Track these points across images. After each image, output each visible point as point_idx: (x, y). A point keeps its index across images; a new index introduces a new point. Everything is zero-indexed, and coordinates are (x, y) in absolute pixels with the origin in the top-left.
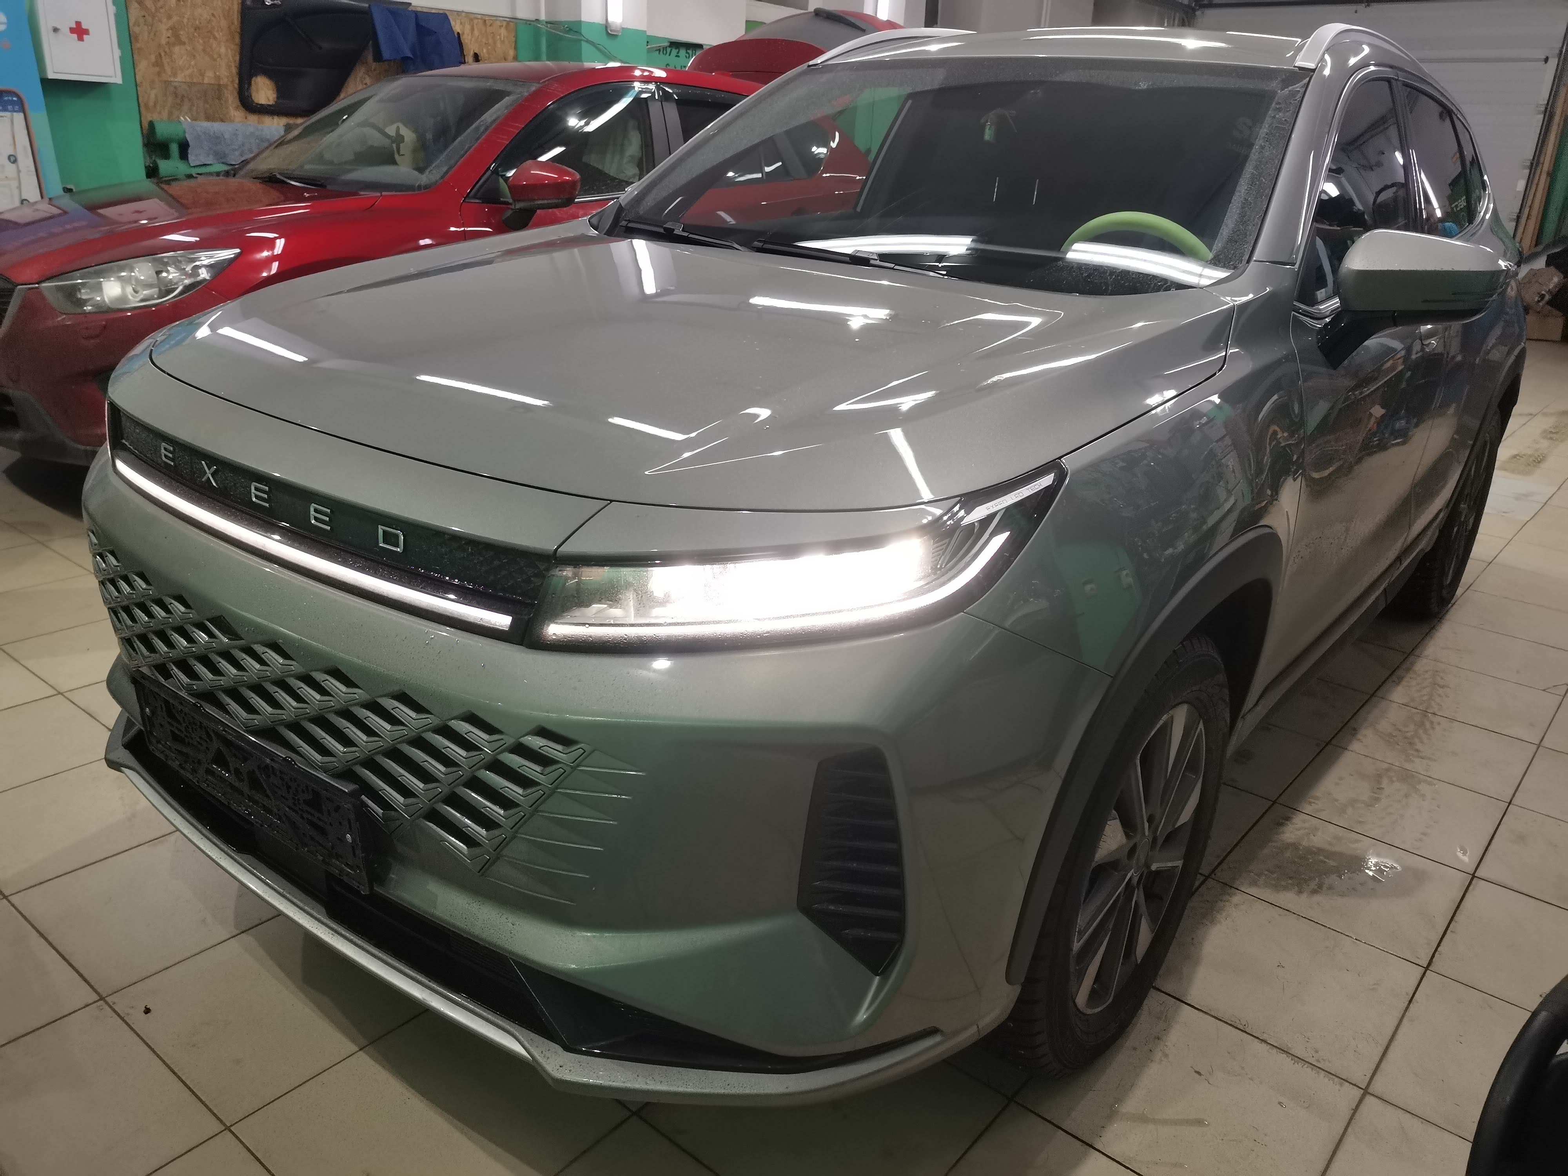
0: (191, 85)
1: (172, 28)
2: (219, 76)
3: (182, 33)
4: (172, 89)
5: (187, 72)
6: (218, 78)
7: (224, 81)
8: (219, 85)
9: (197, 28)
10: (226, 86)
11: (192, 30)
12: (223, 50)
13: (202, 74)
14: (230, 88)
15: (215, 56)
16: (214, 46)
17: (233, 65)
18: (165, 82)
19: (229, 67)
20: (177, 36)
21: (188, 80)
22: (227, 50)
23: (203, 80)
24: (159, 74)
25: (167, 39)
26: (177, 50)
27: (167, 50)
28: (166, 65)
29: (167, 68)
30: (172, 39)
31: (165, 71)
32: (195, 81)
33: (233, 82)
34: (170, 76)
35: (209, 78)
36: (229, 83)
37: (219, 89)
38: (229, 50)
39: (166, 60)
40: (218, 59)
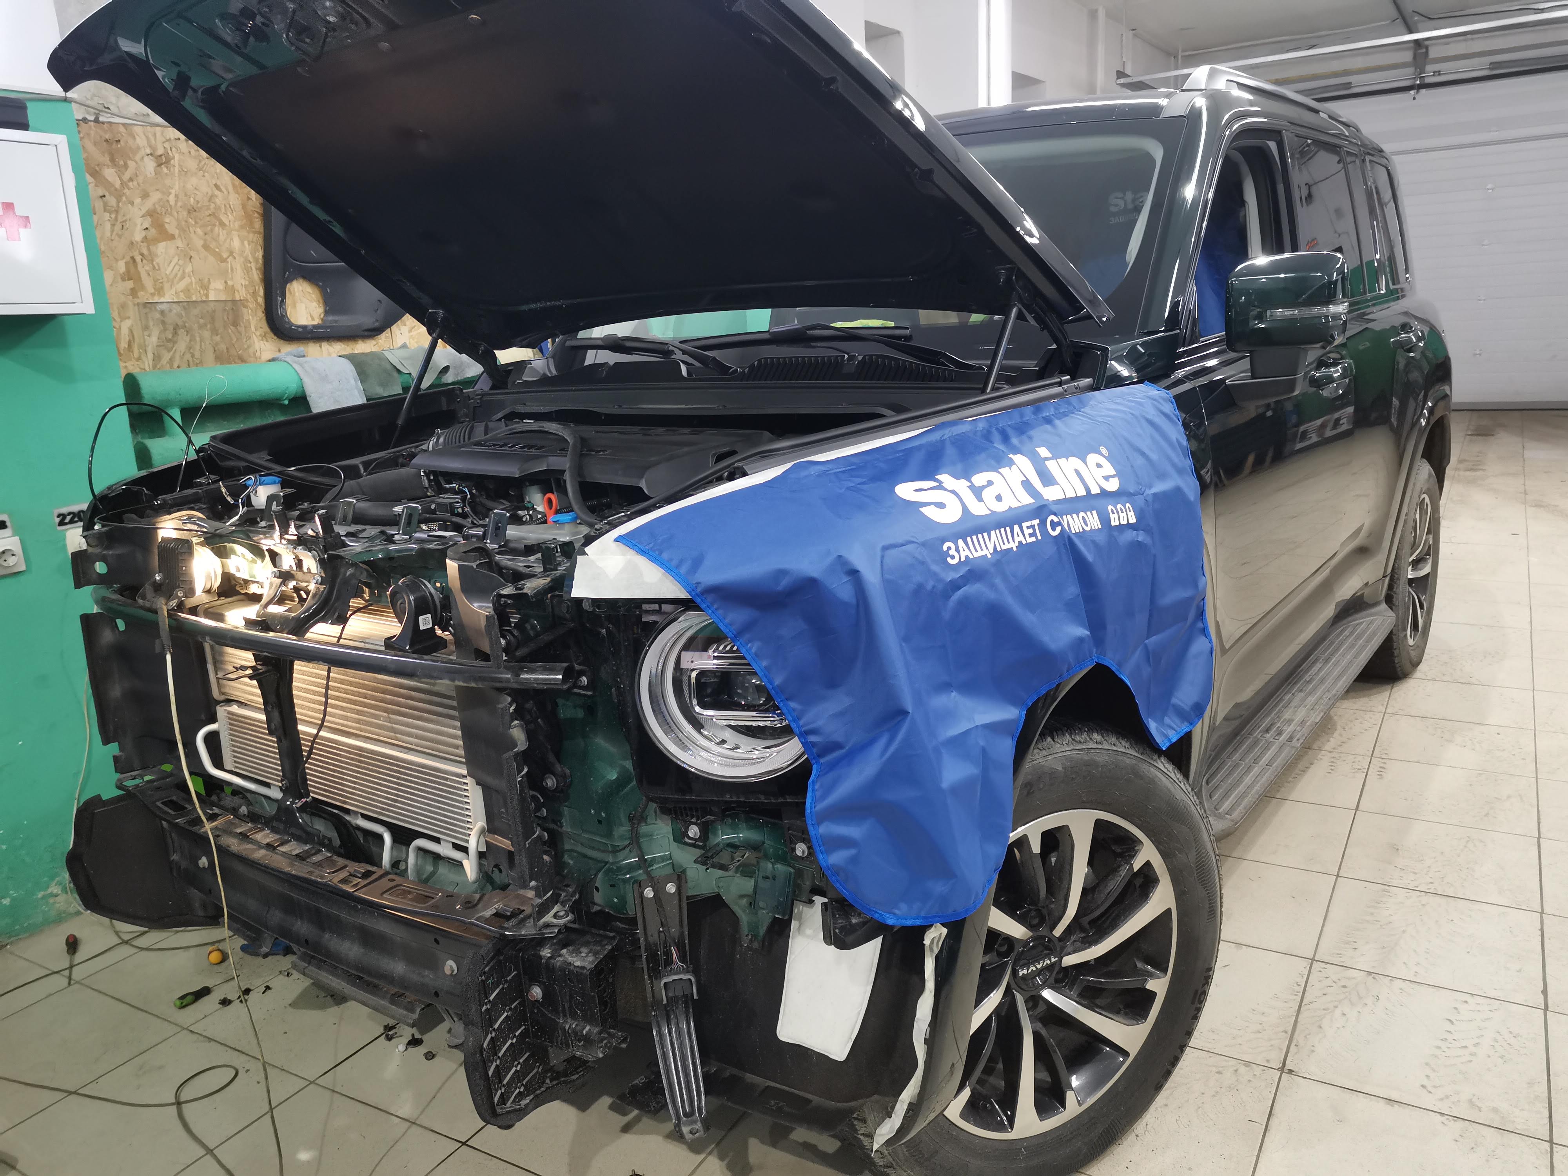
0: (189, 305)
1: (151, 213)
2: (233, 286)
3: (167, 220)
4: (158, 315)
5: (182, 285)
6: (232, 290)
7: (241, 294)
8: (234, 301)
9: (192, 211)
10: (243, 303)
11: (185, 213)
12: (236, 243)
13: (206, 287)
14: (252, 305)
15: (225, 255)
16: (222, 238)
17: (253, 265)
18: (146, 304)
19: (247, 270)
20: (159, 226)
21: (182, 297)
22: (242, 243)
23: (207, 296)
24: (134, 292)
25: (144, 233)
26: (161, 248)
27: (145, 252)
28: (143, 275)
29: (148, 282)
30: (153, 232)
31: (143, 288)
32: (194, 299)
33: (254, 294)
34: (153, 295)
35: (216, 292)
36: (249, 297)
37: (234, 308)
38: (246, 243)
39: (143, 269)
40: (229, 260)
